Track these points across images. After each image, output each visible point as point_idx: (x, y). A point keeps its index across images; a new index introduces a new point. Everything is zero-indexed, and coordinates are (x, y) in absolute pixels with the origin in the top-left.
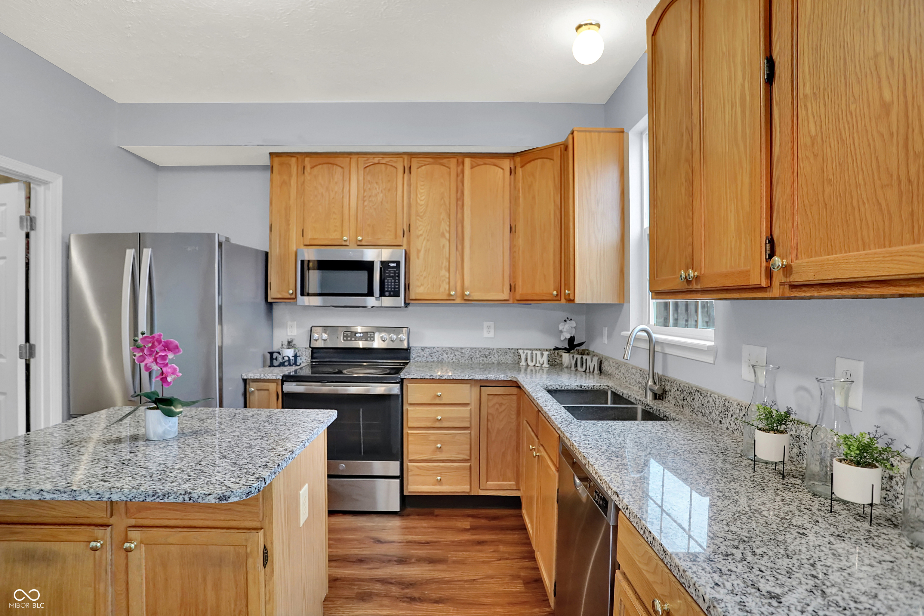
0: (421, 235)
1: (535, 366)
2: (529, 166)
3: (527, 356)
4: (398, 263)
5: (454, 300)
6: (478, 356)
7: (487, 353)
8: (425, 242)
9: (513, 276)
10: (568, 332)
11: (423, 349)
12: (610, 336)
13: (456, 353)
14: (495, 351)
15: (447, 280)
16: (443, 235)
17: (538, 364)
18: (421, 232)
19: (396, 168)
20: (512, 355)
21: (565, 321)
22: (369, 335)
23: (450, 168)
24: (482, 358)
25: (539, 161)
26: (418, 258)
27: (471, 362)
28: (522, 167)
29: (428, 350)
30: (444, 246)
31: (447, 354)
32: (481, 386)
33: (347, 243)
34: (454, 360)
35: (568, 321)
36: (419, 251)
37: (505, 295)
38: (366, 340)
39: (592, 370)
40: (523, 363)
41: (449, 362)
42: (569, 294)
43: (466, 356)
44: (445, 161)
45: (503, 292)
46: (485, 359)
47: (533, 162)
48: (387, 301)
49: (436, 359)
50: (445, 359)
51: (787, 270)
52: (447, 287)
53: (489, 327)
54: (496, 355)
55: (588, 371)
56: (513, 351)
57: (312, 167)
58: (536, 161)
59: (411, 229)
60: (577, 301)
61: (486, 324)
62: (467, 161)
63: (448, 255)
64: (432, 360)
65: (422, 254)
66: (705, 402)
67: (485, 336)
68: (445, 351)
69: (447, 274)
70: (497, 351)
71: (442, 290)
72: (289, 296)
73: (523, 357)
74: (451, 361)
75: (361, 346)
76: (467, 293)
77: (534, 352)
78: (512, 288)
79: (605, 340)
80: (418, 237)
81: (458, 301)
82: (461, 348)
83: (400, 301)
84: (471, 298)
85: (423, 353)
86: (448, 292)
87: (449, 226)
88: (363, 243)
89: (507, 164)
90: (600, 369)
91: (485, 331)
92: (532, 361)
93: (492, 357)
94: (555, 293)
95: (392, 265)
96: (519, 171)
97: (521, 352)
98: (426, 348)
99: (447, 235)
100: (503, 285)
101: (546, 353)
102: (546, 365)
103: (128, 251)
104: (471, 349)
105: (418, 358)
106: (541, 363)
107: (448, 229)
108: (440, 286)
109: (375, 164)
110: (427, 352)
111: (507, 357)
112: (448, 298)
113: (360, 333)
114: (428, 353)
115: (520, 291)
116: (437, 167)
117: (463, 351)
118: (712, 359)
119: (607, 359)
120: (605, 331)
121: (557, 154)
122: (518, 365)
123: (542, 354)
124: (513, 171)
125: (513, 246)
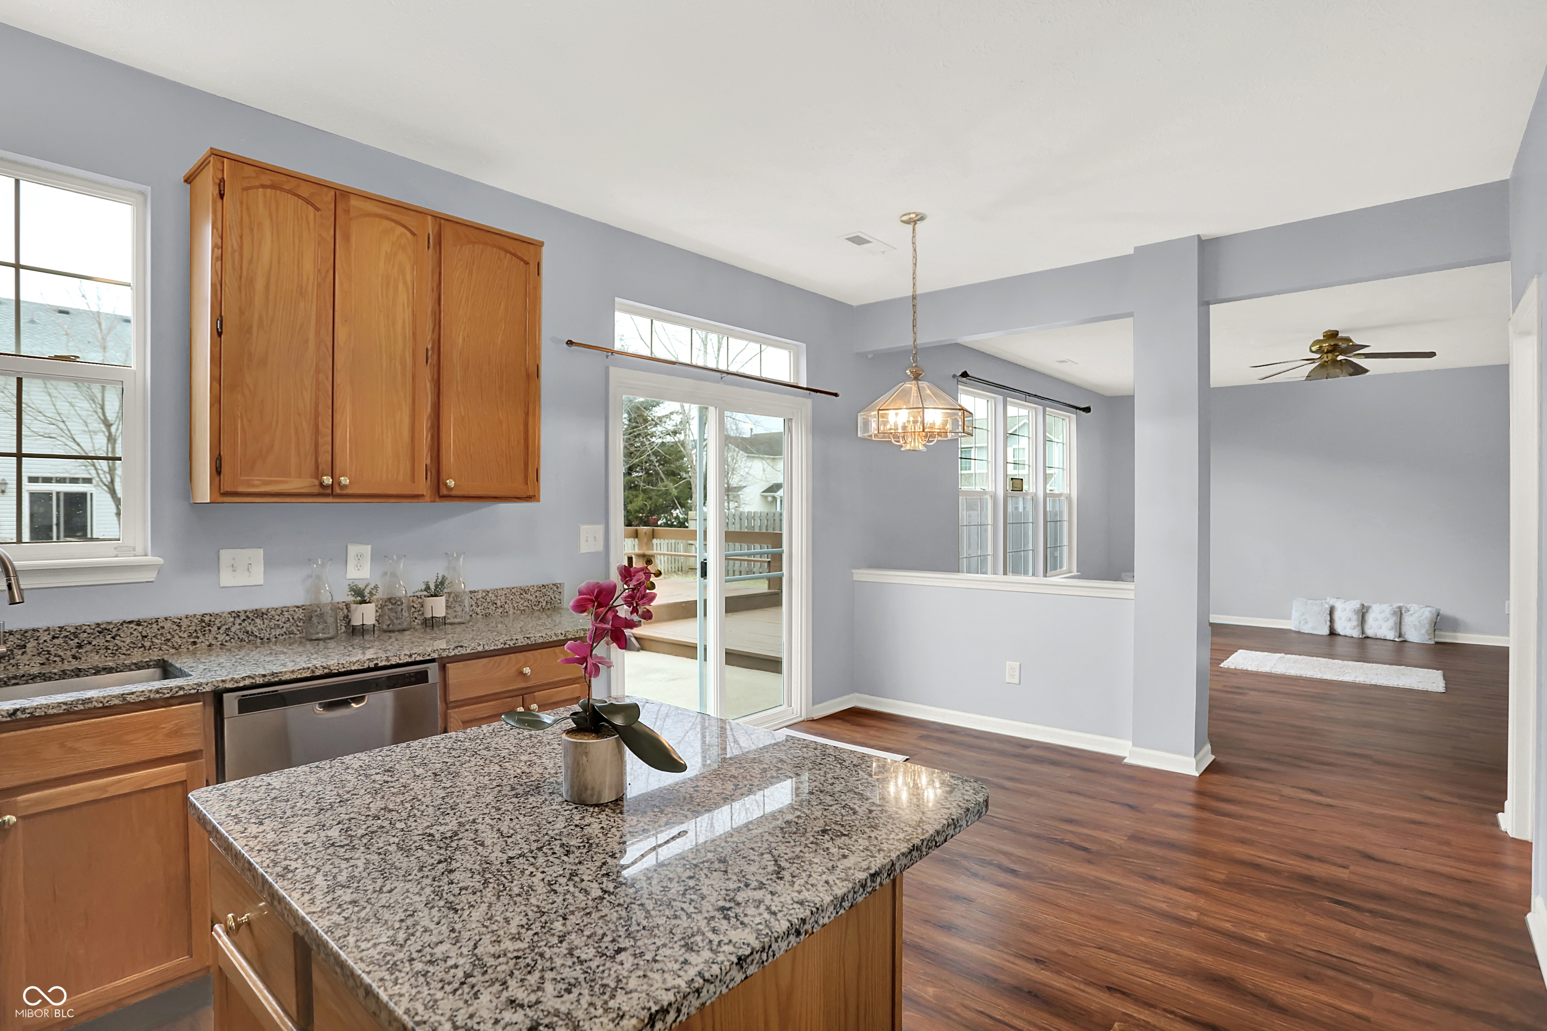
118: (151, 576)
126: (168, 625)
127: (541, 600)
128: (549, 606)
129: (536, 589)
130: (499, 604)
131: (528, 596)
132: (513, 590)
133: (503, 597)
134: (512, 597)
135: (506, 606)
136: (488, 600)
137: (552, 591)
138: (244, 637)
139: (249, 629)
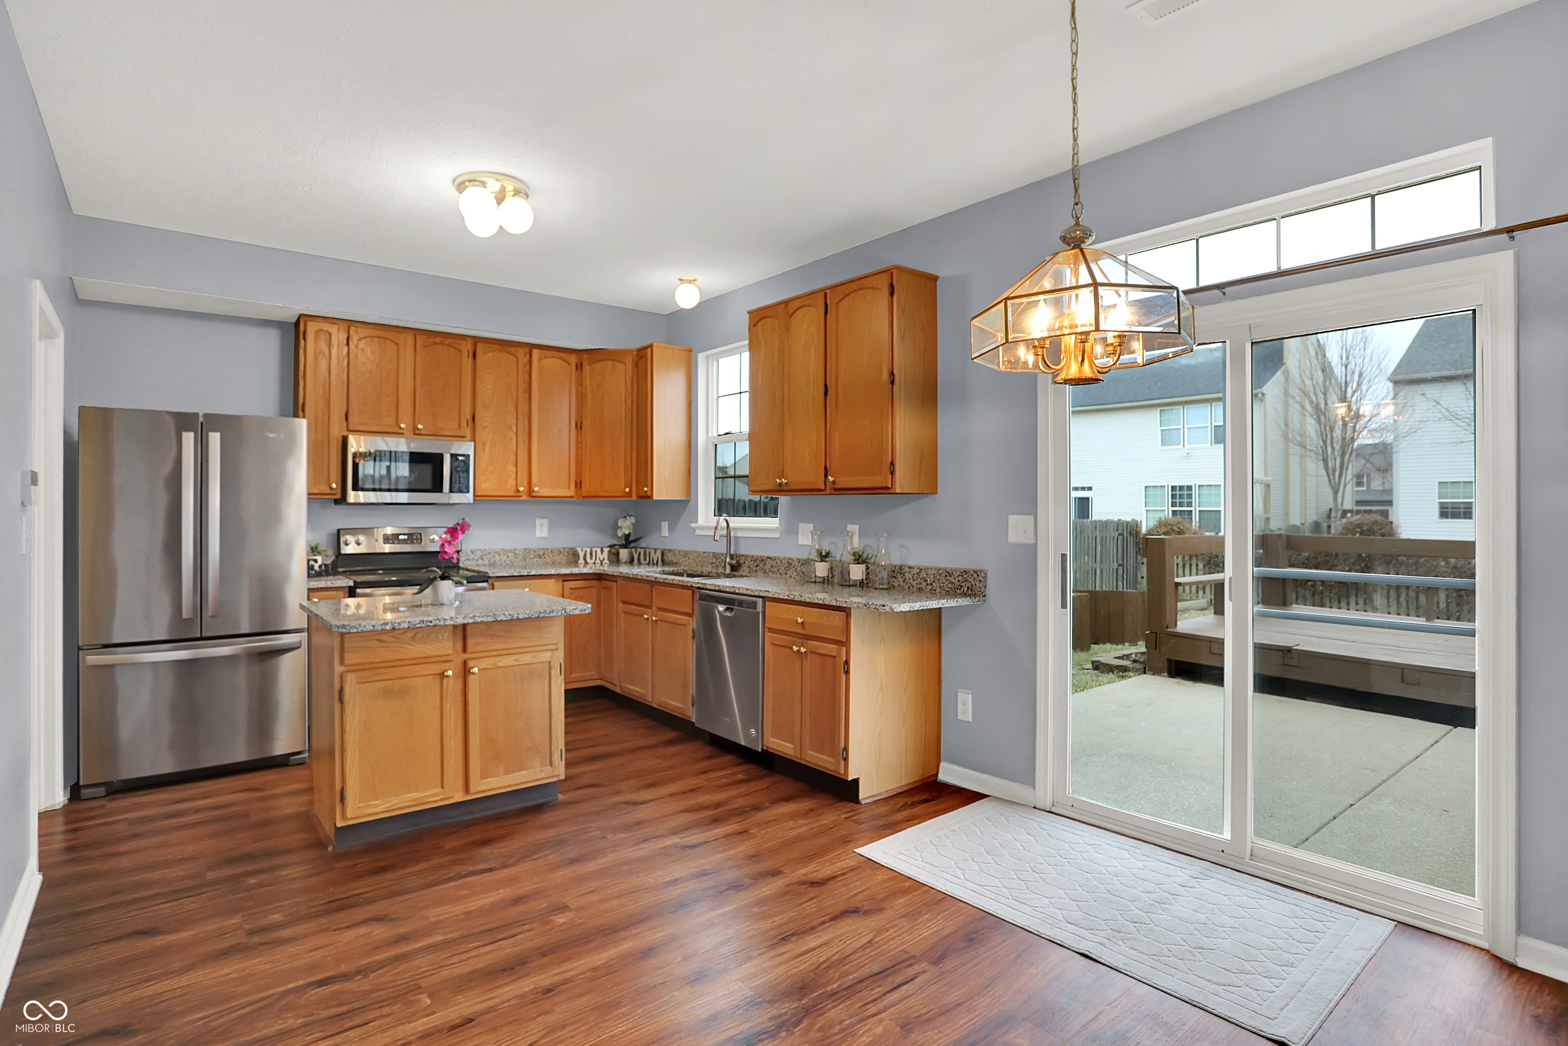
0: (487, 427)
1: (594, 563)
2: (598, 366)
3: (585, 555)
4: (467, 456)
5: (520, 496)
6: (532, 556)
7: (541, 554)
8: (491, 434)
9: (579, 473)
10: (627, 527)
11: (472, 552)
12: (671, 529)
13: (510, 554)
14: (549, 551)
15: (514, 476)
16: (510, 428)
17: (598, 561)
18: (486, 424)
19: (460, 351)
20: (566, 554)
21: (625, 517)
22: (415, 537)
23: (517, 358)
24: (536, 559)
25: (610, 363)
26: (484, 451)
27: (524, 564)
28: (589, 365)
29: (478, 552)
30: (511, 440)
31: (499, 555)
32: (564, 581)
33: (404, 431)
34: (507, 562)
35: (628, 517)
36: (484, 444)
37: (571, 492)
38: (412, 543)
39: (655, 562)
40: (581, 561)
41: (501, 565)
42: (646, 491)
43: (520, 558)
44: (512, 350)
45: (569, 488)
46: (539, 560)
47: (602, 362)
48: (457, 498)
49: (487, 562)
50: (498, 562)
51: (834, 482)
52: (514, 482)
53: (542, 526)
54: (550, 555)
55: (651, 562)
56: (567, 550)
57: (360, 339)
58: (606, 362)
59: (477, 420)
60: (655, 497)
61: (539, 522)
62: (535, 352)
63: (515, 450)
64: (483, 563)
65: (487, 447)
66: (774, 564)
67: (537, 536)
68: (497, 552)
69: (514, 470)
70: (552, 552)
71: (509, 485)
72: (329, 491)
73: (581, 555)
74: (504, 564)
75: (387, 551)
76: (536, 489)
77: (594, 550)
78: (579, 485)
79: (665, 532)
80: (484, 428)
81: (525, 497)
82: (515, 549)
83: (469, 497)
84: (539, 495)
85: (472, 556)
86: (514, 488)
87: (517, 419)
88: (423, 432)
89: (573, 359)
90: (663, 561)
91: (538, 528)
92: (591, 558)
93: (547, 557)
94: (627, 490)
95: (460, 458)
96: (587, 368)
97: (579, 550)
98: (476, 550)
99: (514, 428)
100: (569, 482)
101: (606, 550)
102: (606, 561)
103: (184, 434)
104: (525, 549)
105: (467, 562)
106: (602, 559)
107: (515, 422)
108: (507, 482)
109: (436, 344)
110: (478, 554)
111: (562, 556)
112: (515, 494)
113: (404, 534)
114: (479, 556)
115: (588, 488)
116: (504, 355)
117: (517, 552)
118: (777, 535)
119: (670, 550)
120: (665, 525)
121: (629, 360)
122: (575, 563)
123: (602, 551)
124: (580, 367)
125: (578, 443)
126: (779, 562)
127: (963, 584)
128: (970, 592)
129: (958, 574)
130: (929, 582)
131: (952, 579)
132: (940, 572)
133: (932, 576)
134: (938, 577)
135: (934, 584)
136: (921, 577)
137: (973, 578)
138: (801, 574)
139: (803, 570)
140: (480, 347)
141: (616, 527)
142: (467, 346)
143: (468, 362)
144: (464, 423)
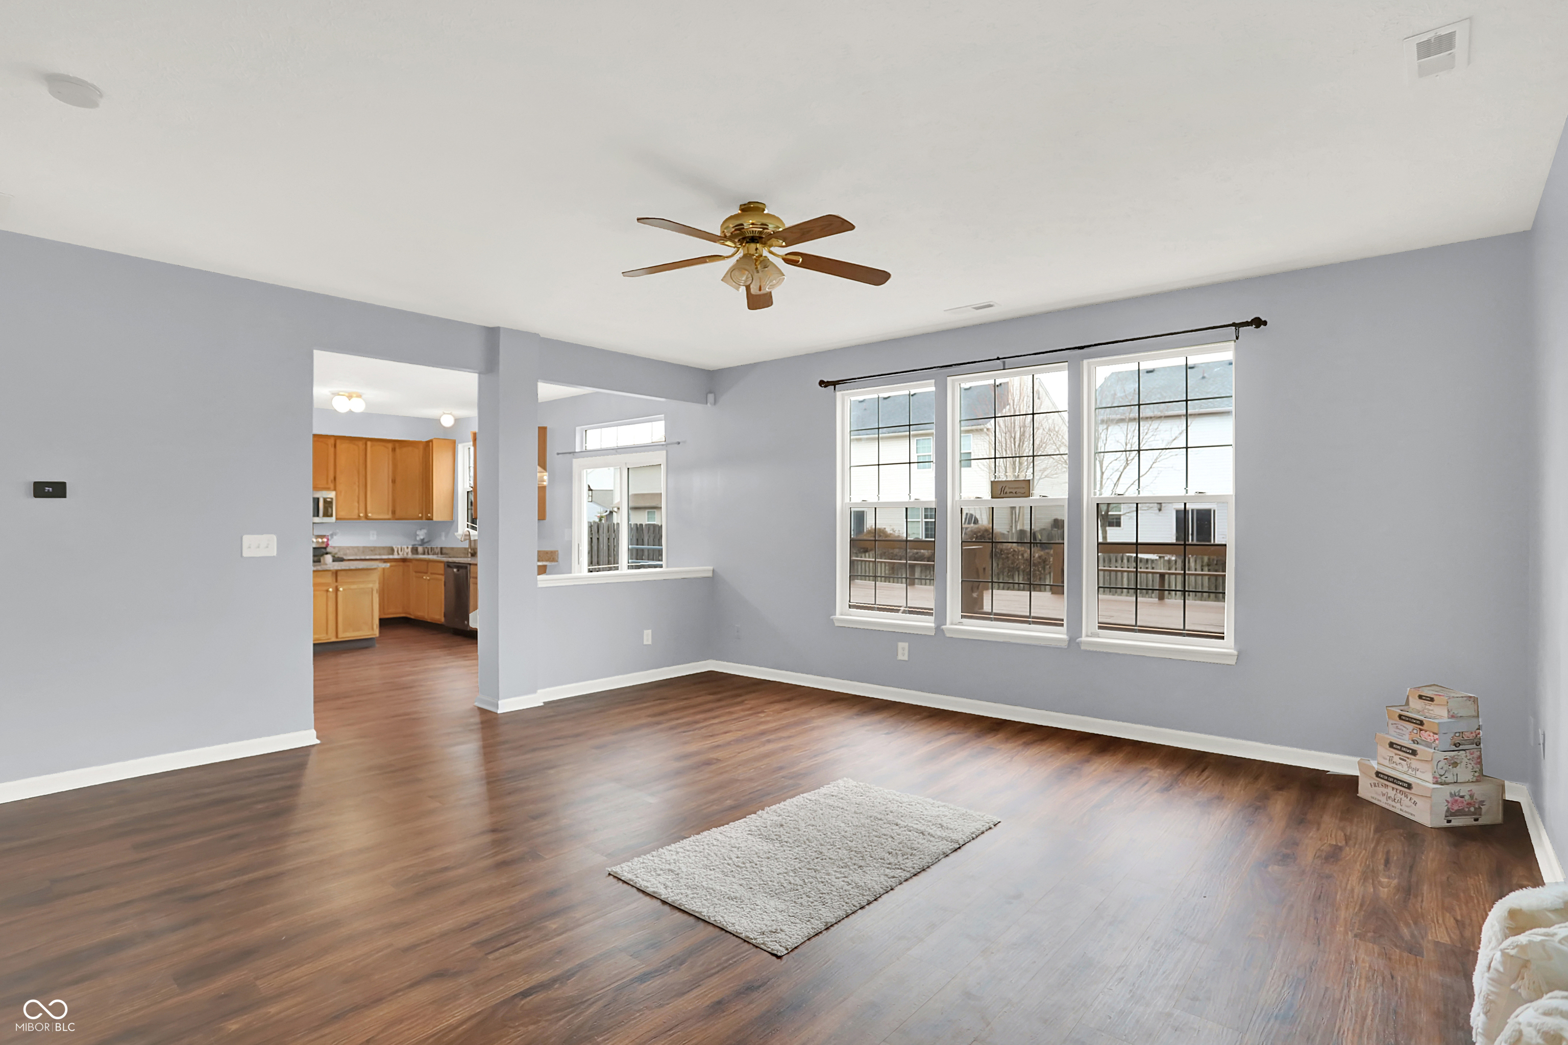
0: (342, 483)
1: (403, 554)
2: (404, 449)
3: (398, 549)
4: (332, 499)
5: (361, 518)
6: (368, 551)
7: (373, 550)
8: (344, 487)
9: (394, 505)
10: (422, 535)
12: (446, 536)
13: (355, 550)
14: (377, 546)
15: (357, 507)
16: (355, 484)
17: (405, 553)
18: (342, 481)
19: (327, 445)
20: (387, 548)
21: (421, 529)
23: (359, 446)
24: (370, 552)
25: (411, 448)
26: (340, 495)
27: (363, 554)
28: (400, 449)
30: (355, 490)
31: (349, 550)
32: (386, 562)
34: (354, 553)
36: (341, 492)
37: (390, 516)
39: (437, 554)
40: (396, 553)
41: (350, 554)
42: (431, 516)
43: (361, 551)
44: (356, 442)
45: (388, 514)
46: (372, 552)
47: (406, 447)
48: (327, 520)
50: (348, 553)
52: (357, 511)
53: (373, 534)
54: (378, 549)
55: (435, 554)
56: (387, 546)
58: (409, 447)
59: (336, 480)
60: (435, 519)
61: (371, 532)
62: (369, 443)
63: (358, 495)
65: (342, 494)
67: (370, 540)
68: (348, 548)
69: (357, 504)
70: (379, 547)
71: (355, 512)
73: (396, 550)
74: (352, 554)
76: (370, 515)
77: (403, 546)
78: (394, 512)
79: (443, 538)
80: (340, 484)
81: (363, 519)
82: (357, 547)
83: (333, 519)
84: (371, 517)
86: (358, 514)
87: (359, 479)
89: (390, 446)
90: (441, 553)
91: (371, 536)
92: (401, 551)
93: (376, 551)
94: (421, 513)
95: (328, 499)
96: (397, 450)
97: (394, 547)
99: (357, 483)
100: (388, 511)
101: (410, 547)
102: (410, 552)
104: (363, 547)
106: (408, 551)
107: (358, 481)
108: (353, 511)
111: (384, 549)
112: (358, 517)
114: (337, 550)
115: (398, 514)
116: (352, 445)
119: (445, 548)
120: (443, 534)
121: (421, 447)
122: (393, 554)
123: (408, 548)
124: (394, 450)
125: (394, 490)
137: (554, 554)
140: (338, 442)
141: (416, 535)
142: (332, 441)
143: (332, 450)
144: (330, 481)
